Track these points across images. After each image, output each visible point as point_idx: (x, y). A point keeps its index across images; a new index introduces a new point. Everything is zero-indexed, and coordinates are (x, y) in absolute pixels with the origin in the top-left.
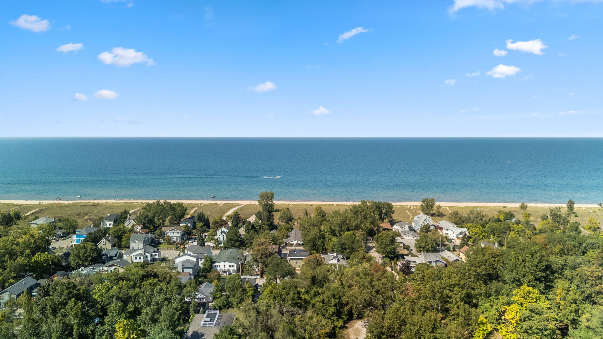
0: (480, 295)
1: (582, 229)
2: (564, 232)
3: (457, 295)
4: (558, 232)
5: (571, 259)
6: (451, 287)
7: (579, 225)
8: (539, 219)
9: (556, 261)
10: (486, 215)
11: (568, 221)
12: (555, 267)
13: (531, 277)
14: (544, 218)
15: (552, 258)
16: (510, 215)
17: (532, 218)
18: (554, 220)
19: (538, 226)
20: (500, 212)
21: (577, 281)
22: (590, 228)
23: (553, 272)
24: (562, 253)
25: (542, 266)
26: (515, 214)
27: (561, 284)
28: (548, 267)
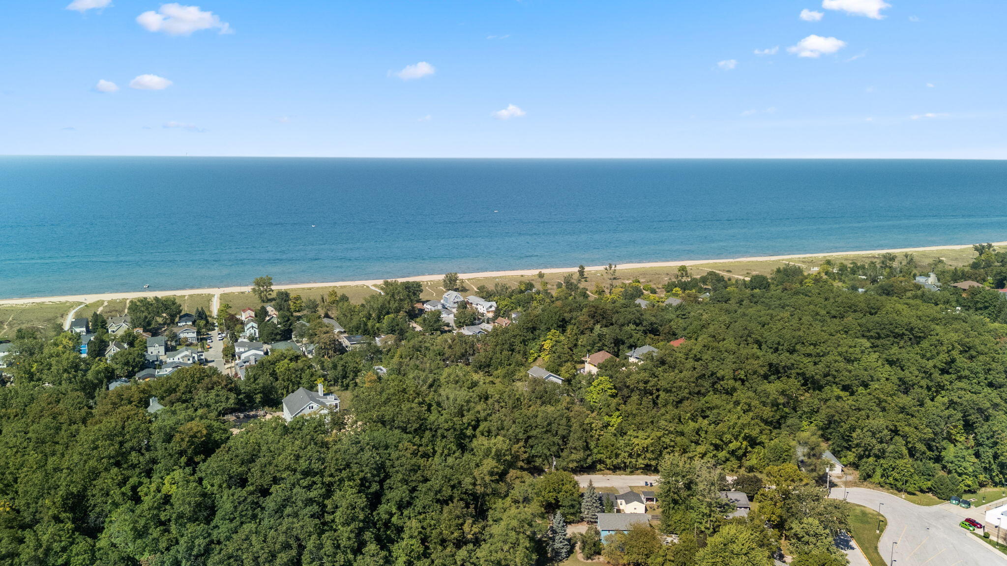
0: (529, 339)
1: (590, 294)
2: (575, 298)
3: (517, 341)
4: (570, 298)
5: (574, 314)
6: (515, 336)
7: (587, 290)
8: (555, 287)
9: (567, 316)
10: (510, 287)
11: (578, 288)
12: (567, 319)
13: (555, 325)
14: (559, 286)
15: (566, 315)
16: (530, 286)
17: (549, 286)
18: (567, 288)
19: (554, 293)
20: (521, 283)
21: (577, 324)
22: (597, 292)
23: (566, 322)
24: (571, 311)
25: (561, 319)
26: (534, 283)
27: (569, 328)
28: (564, 320)
